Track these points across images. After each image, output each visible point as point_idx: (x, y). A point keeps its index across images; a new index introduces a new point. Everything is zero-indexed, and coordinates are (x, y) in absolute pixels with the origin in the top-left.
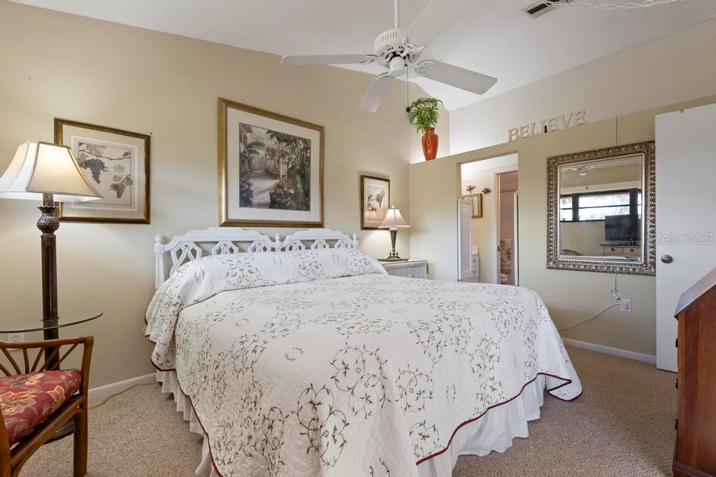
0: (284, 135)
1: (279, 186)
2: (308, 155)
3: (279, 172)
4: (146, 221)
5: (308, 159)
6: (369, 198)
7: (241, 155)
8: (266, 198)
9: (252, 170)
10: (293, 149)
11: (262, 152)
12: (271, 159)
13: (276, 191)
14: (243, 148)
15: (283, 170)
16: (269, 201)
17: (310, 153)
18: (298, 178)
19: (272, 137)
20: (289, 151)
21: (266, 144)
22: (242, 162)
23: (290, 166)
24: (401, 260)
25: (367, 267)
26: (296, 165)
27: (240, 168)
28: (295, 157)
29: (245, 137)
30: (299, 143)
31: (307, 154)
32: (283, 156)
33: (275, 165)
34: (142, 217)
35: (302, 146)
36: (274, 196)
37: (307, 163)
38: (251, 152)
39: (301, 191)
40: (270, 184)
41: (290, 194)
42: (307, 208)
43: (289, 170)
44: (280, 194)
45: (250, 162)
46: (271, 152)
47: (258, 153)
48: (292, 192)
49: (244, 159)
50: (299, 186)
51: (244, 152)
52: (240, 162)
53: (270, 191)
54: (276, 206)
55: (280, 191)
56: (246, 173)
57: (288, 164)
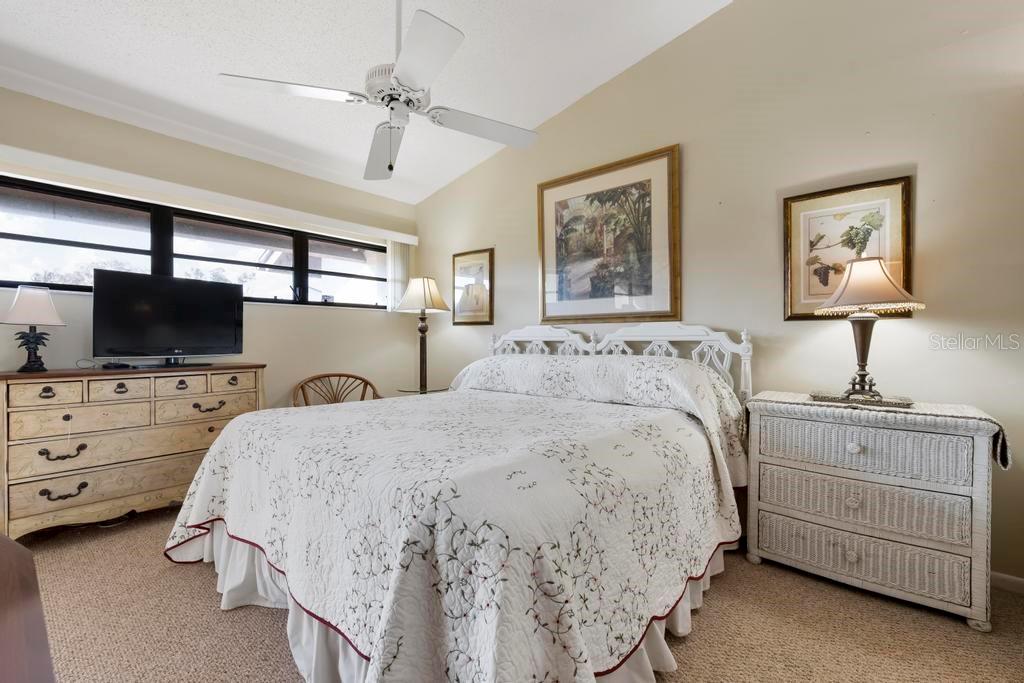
0: (608, 191)
1: (603, 266)
2: (647, 205)
3: (602, 246)
4: (490, 323)
5: (648, 212)
6: (812, 245)
7: (557, 240)
8: (586, 285)
9: (569, 252)
10: (621, 206)
11: (580, 227)
12: (591, 232)
13: (598, 274)
14: (559, 230)
15: (608, 241)
16: (590, 289)
17: (650, 202)
18: (631, 247)
19: (592, 202)
20: (615, 212)
21: (584, 214)
22: (559, 248)
23: (618, 233)
24: (880, 403)
25: (659, 396)
26: (627, 229)
27: (557, 255)
28: (625, 216)
29: (562, 217)
30: (631, 193)
31: (644, 206)
32: (607, 222)
33: (596, 239)
34: (487, 320)
35: (637, 195)
36: (596, 281)
37: (645, 219)
38: (567, 232)
39: (637, 266)
40: (591, 265)
41: (619, 273)
42: (647, 290)
43: (617, 239)
44: (604, 277)
45: (567, 244)
46: (592, 223)
47: (576, 230)
48: (622, 270)
49: (561, 242)
50: (633, 257)
51: (561, 235)
52: (557, 248)
53: (592, 275)
54: (599, 294)
55: (604, 272)
56: (563, 259)
57: (614, 230)
